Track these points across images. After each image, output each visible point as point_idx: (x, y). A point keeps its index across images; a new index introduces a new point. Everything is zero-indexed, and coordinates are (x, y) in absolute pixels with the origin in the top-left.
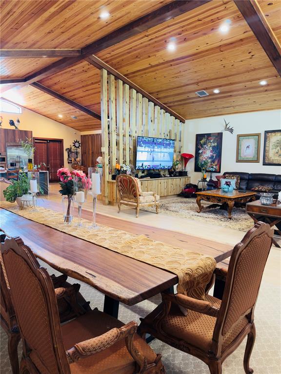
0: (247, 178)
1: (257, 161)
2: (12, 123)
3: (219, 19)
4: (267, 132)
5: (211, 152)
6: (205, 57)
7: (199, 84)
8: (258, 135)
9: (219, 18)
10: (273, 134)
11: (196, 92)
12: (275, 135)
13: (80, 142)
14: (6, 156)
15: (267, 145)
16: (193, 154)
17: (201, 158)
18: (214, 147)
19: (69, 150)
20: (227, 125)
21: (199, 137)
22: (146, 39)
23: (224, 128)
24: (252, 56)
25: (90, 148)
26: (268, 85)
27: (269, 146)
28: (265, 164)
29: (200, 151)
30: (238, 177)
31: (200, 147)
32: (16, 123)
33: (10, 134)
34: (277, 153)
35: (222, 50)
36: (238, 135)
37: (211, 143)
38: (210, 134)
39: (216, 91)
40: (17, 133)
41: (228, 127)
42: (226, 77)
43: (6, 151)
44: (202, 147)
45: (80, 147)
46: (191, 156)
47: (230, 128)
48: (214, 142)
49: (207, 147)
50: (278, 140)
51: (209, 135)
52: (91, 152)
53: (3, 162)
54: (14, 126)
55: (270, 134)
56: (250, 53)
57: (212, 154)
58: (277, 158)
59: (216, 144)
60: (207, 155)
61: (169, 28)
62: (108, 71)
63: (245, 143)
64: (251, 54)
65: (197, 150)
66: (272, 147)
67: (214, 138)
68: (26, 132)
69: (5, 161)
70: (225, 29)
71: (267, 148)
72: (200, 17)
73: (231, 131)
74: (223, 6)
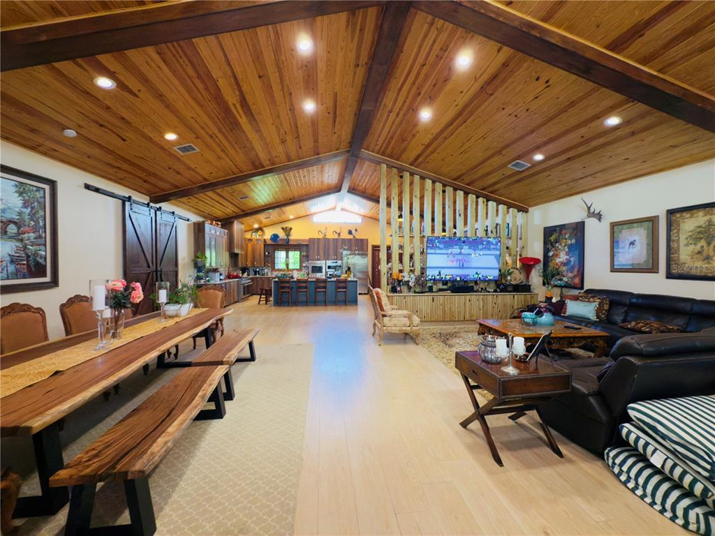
0: (628, 302)
1: (653, 269)
2: (350, 232)
3: (446, 51)
4: (671, 213)
5: (567, 254)
6: (477, 112)
7: (504, 152)
8: (653, 220)
9: (444, 49)
10: (687, 215)
11: (509, 166)
12: (692, 217)
15: (673, 238)
16: (541, 257)
17: (551, 264)
18: (570, 247)
20: (589, 208)
21: (549, 232)
22: (393, 116)
23: (585, 214)
24: (547, 82)
26: (626, 123)
27: (678, 240)
28: (670, 276)
29: (551, 254)
30: (605, 299)
31: (550, 246)
32: (353, 232)
33: (347, 243)
34: (699, 253)
35: (489, 92)
36: (611, 223)
37: (566, 239)
38: (564, 225)
39: (539, 157)
40: (355, 241)
41: (592, 210)
42: (532, 131)
44: (553, 246)
46: (537, 261)
47: (597, 212)
48: (570, 238)
49: (560, 247)
50: (700, 227)
51: (562, 227)
55: (678, 215)
56: (538, 79)
57: (568, 257)
58: (699, 264)
59: (573, 241)
60: (561, 260)
61: (402, 92)
62: (387, 165)
63: (626, 235)
64: (542, 80)
65: (546, 251)
66: (686, 242)
67: (571, 231)
68: (362, 240)
70: (464, 60)
71: (674, 245)
72: (420, 60)
73: (599, 216)
74: (432, 29)
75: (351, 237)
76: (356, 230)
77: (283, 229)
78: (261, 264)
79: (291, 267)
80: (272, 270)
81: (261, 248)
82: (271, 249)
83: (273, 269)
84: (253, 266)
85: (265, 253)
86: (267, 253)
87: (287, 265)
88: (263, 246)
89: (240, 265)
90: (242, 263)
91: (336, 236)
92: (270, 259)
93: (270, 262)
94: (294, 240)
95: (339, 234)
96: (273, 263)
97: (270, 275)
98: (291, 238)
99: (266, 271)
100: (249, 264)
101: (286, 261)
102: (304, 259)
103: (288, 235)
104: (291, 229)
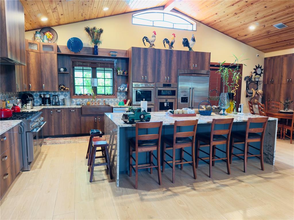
2: (186, 43)
13: (263, 68)
14: (177, 87)
19: (249, 79)
25: (285, 75)
32: (191, 42)
33: (184, 58)
40: (192, 55)
43: (177, 81)
45: (262, 75)
52: (284, 81)
53: (173, 97)
54: (187, 47)
68: (203, 54)
69: (175, 95)
75: (187, 49)
76: (194, 40)
77: (87, 30)
78: (53, 87)
79: (100, 91)
80: (71, 97)
81: (52, 60)
82: (68, 63)
83: (73, 94)
84: (40, 89)
85: (59, 70)
86: (62, 69)
87: (95, 89)
88: (55, 56)
89: (19, 87)
90: (22, 84)
91: (167, 47)
92: (66, 78)
93: (67, 83)
94: (104, 50)
95: (171, 45)
96: (73, 86)
97: (68, 105)
98: (100, 46)
99: (61, 97)
100: (33, 87)
101: (92, 83)
102: (120, 80)
103: (96, 41)
104: (101, 31)
